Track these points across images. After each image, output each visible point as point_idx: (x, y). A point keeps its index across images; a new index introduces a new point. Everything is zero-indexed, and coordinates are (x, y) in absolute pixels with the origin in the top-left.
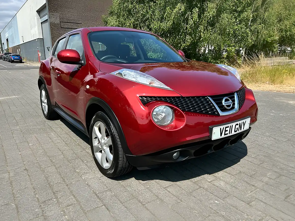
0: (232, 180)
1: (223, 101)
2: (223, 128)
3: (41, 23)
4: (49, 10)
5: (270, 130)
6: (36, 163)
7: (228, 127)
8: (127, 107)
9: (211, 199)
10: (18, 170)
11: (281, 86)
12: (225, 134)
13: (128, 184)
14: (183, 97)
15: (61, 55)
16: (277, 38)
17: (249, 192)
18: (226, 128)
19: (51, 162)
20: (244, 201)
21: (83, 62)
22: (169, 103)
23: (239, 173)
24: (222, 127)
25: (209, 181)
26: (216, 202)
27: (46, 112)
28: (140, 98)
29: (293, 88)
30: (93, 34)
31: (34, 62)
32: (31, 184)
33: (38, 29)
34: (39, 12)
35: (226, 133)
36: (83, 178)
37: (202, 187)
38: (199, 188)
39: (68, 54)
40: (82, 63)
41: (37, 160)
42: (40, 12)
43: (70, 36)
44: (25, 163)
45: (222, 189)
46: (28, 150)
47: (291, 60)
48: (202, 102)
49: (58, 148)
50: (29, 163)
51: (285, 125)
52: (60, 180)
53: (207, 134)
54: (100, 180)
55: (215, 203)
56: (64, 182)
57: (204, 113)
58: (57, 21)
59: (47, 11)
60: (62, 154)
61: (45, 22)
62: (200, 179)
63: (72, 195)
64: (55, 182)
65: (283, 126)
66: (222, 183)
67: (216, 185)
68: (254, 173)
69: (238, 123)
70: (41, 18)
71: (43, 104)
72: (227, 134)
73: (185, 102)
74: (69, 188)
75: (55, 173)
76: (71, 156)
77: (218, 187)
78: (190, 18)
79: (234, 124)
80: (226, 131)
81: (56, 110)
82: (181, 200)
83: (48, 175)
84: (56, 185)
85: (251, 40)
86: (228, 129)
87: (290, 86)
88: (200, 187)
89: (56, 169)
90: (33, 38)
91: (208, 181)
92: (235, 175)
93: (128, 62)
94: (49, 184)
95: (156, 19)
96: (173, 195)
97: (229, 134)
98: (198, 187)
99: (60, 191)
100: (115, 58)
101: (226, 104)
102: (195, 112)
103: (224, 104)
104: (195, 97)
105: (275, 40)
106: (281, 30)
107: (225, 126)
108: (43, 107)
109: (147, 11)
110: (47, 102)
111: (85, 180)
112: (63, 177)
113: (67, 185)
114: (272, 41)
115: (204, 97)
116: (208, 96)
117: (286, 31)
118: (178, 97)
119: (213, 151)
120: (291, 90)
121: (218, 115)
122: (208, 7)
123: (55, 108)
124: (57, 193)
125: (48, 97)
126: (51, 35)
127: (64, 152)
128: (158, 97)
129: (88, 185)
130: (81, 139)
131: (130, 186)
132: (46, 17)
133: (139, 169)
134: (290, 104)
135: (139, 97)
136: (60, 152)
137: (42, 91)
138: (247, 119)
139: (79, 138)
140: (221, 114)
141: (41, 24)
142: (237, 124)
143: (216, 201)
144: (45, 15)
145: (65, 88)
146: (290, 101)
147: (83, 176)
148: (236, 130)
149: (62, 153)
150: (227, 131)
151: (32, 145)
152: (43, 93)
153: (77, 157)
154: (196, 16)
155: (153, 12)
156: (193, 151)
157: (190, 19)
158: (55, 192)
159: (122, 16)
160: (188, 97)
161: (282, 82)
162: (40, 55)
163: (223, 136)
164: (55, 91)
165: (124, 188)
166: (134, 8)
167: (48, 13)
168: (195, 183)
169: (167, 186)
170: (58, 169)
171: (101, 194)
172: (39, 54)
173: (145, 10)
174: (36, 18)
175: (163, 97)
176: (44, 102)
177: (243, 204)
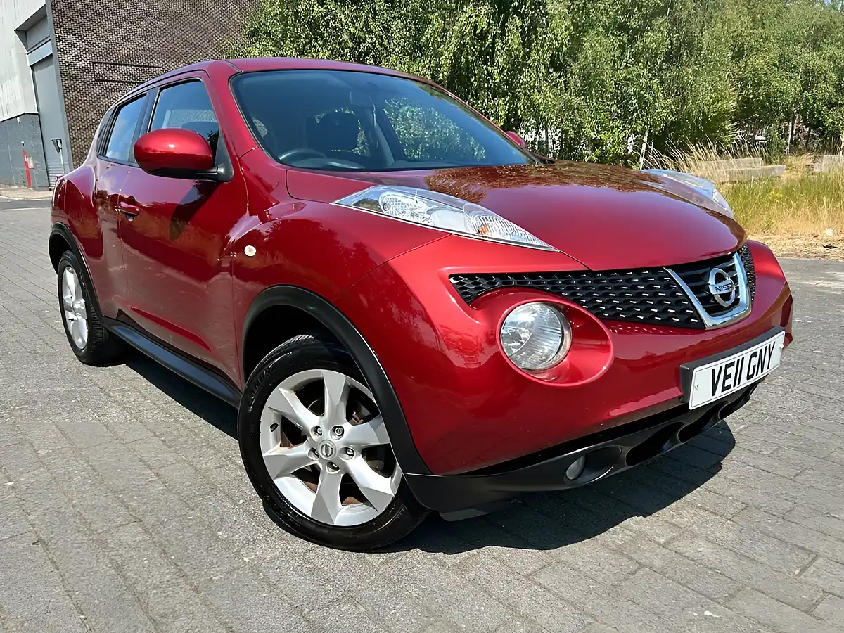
0: (731, 535)
1: (711, 281)
2: (721, 367)
3: (32, 66)
4: (57, 27)
5: (785, 368)
6: (73, 516)
7: (732, 364)
8: (395, 310)
9: (689, 605)
10: (12, 544)
11: (768, 237)
12: (724, 389)
13: (401, 570)
14: (591, 273)
15: (148, 149)
16: (732, 105)
17: (797, 572)
18: (728, 366)
19: (126, 511)
20: (793, 603)
21: (222, 170)
22: (550, 293)
23: (745, 509)
24: (717, 365)
25: (662, 541)
26: (707, 613)
27: (80, 340)
28: (452, 280)
29: (803, 242)
30: (246, 81)
31: (13, 187)
32: (69, 595)
33: (23, 85)
34: (24, 32)
35: (728, 383)
36: (246, 559)
37: (645, 566)
38: (638, 569)
39: (172, 146)
40: (219, 174)
41: (74, 506)
42: (26, 32)
43: (161, 90)
44: (31, 518)
45: (710, 566)
46: (36, 472)
47: (771, 166)
48: (650, 287)
49: (141, 460)
50: (47, 518)
51: (820, 352)
52: (167, 574)
53: (675, 392)
54: (305, 561)
55: (706, 617)
56: (181, 580)
57: (658, 324)
58: (84, 62)
59: (48, 28)
60: (157, 478)
61: (45, 63)
62: (630, 538)
63: (221, 624)
64: (150, 580)
65: (817, 353)
66: (705, 548)
67: (686, 555)
68: (789, 505)
69: (756, 349)
70: (30, 50)
71: (70, 315)
72: (729, 387)
73: (584, 289)
74: (204, 601)
75: (145, 550)
76: (188, 483)
77: (694, 561)
78: (499, 48)
79: (746, 354)
80: (727, 377)
81: (121, 332)
82: (593, 616)
83: (121, 555)
84: (154, 591)
85: (664, 109)
86: (732, 371)
87: (790, 236)
88: (641, 566)
89: (146, 531)
90: (5, 112)
91: (659, 544)
92: (735, 515)
93: (363, 167)
94: (131, 589)
95: (394, 50)
96: (561, 599)
97: (734, 386)
98: (633, 567)
99: (176, 615)
100: (319, 156)
101: (720, 291)
102: (632, 320)
103: (713, 291)
104: (614, 271)
105: (727, 112)
106: (743, 82)
107: (723, 362)
108: (71, 324)
109: (367, 25)
110: (83, 308)
111: (255, 568)
112: (177, 558)
113: (196, 590)
114: (719, 113)
115: (654, 270)
116: (668, 267)
117: (757, 85)
118: (576, 274)
119: (677, 443)
120: (798, 248)
121: (701, 327)
122: (547, 14)
123: (115, 328)
124: (164, 620)
125: (87, 289)
126: (65, 102)
127: (162, 472)
128: (512, 275)
129: (267, 582)
130: (212, 426)
131: (411, 577)
132: (47, 50)
133: (448, 517)
134: (811, 287)
135: (450, 276)
136: (150, 472)
137: (66, 271)
138: (776, 336)
139: (203, 421)
140: (709, 321)
141: (32, 69)
142: (754, 355)
143: (707, 610)
144: (44, 42)
145: (146, 259)
146: (807, 280)
147: (243, 551)
148: (751, 373)
149: (158, 475)
150: (729, 376)
151: (48, 455)
152: (71, 278)
153: (210, 488)
154: (515, 40)
155: (386, 29)
156: (626, 450)
157: (499, 50)
158: (158, 619)
159: (291, 41)
160: (607, 273)
161: (768, 227)
162: (31, 165)
163: (719, 394)
164: (116, 269)
165: (395, 585)
166: (329, 17)
167: (53, 36)
168: (619, 551)
169: (533, 568)
170: (153, 534)
171: (321, 614)
172: (26, 163)
173: (360, 24)
174: (13, 51)
175: (527, 274)
176: (72, 310)
177: (795, 614)
